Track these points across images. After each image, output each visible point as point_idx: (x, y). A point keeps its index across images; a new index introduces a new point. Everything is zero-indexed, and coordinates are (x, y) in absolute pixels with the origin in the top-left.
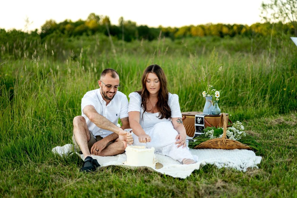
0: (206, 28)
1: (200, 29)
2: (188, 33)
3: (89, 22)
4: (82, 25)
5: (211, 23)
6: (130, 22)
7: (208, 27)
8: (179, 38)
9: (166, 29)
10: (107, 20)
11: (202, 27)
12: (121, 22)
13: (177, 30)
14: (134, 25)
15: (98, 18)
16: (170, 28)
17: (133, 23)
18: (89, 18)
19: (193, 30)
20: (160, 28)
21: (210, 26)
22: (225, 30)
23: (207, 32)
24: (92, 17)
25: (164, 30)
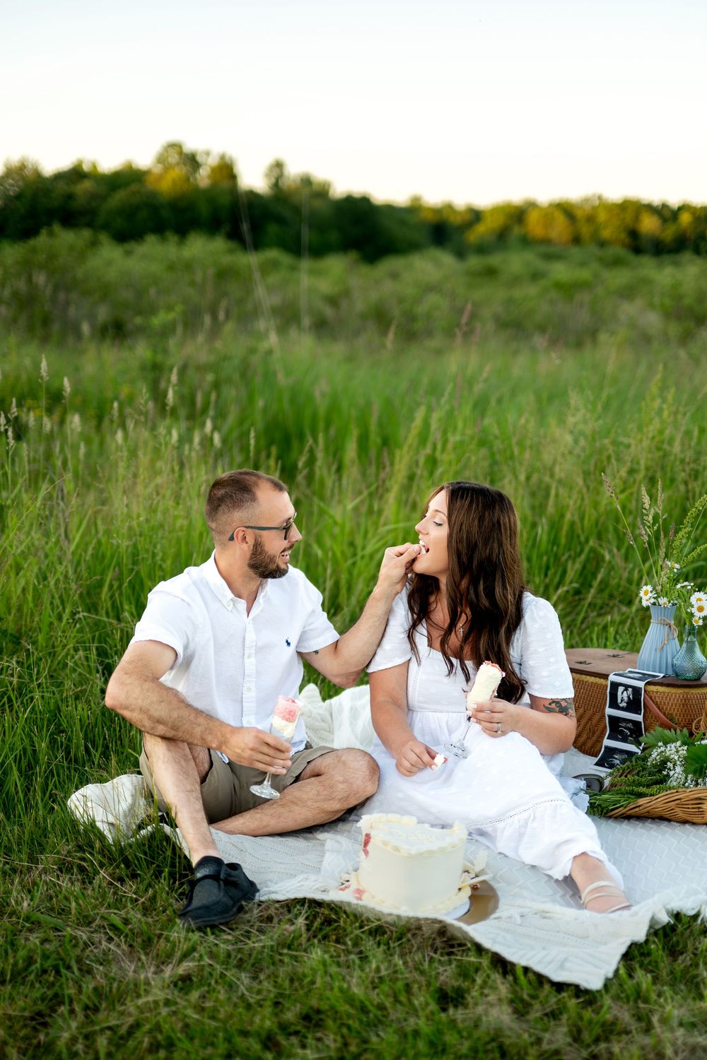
0: (579, 214)
1: (560, 219)
2: (517, 231)
3: (160, 177)
4: (134, 187)
5: (600, 198)
6: (307, 181)
7: (588, 208)
8: (482, 249)
9: (437, 211)
10: (226, 170)
11: (566, 210)
12: (273, 180)
13: (475, 216)
14: (322, 192)
15: (192, 161)
16: (449, 207)
17: (319, 184)
18: (161, 159)
19: (533, 218)
20: (415, 208)
21: (594, 208)
22: (649, 225)
23: (585, 231)
24: (173, 158)
25: (430, 217)
